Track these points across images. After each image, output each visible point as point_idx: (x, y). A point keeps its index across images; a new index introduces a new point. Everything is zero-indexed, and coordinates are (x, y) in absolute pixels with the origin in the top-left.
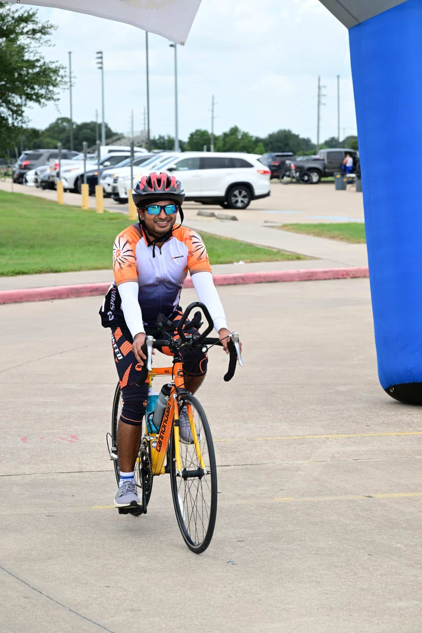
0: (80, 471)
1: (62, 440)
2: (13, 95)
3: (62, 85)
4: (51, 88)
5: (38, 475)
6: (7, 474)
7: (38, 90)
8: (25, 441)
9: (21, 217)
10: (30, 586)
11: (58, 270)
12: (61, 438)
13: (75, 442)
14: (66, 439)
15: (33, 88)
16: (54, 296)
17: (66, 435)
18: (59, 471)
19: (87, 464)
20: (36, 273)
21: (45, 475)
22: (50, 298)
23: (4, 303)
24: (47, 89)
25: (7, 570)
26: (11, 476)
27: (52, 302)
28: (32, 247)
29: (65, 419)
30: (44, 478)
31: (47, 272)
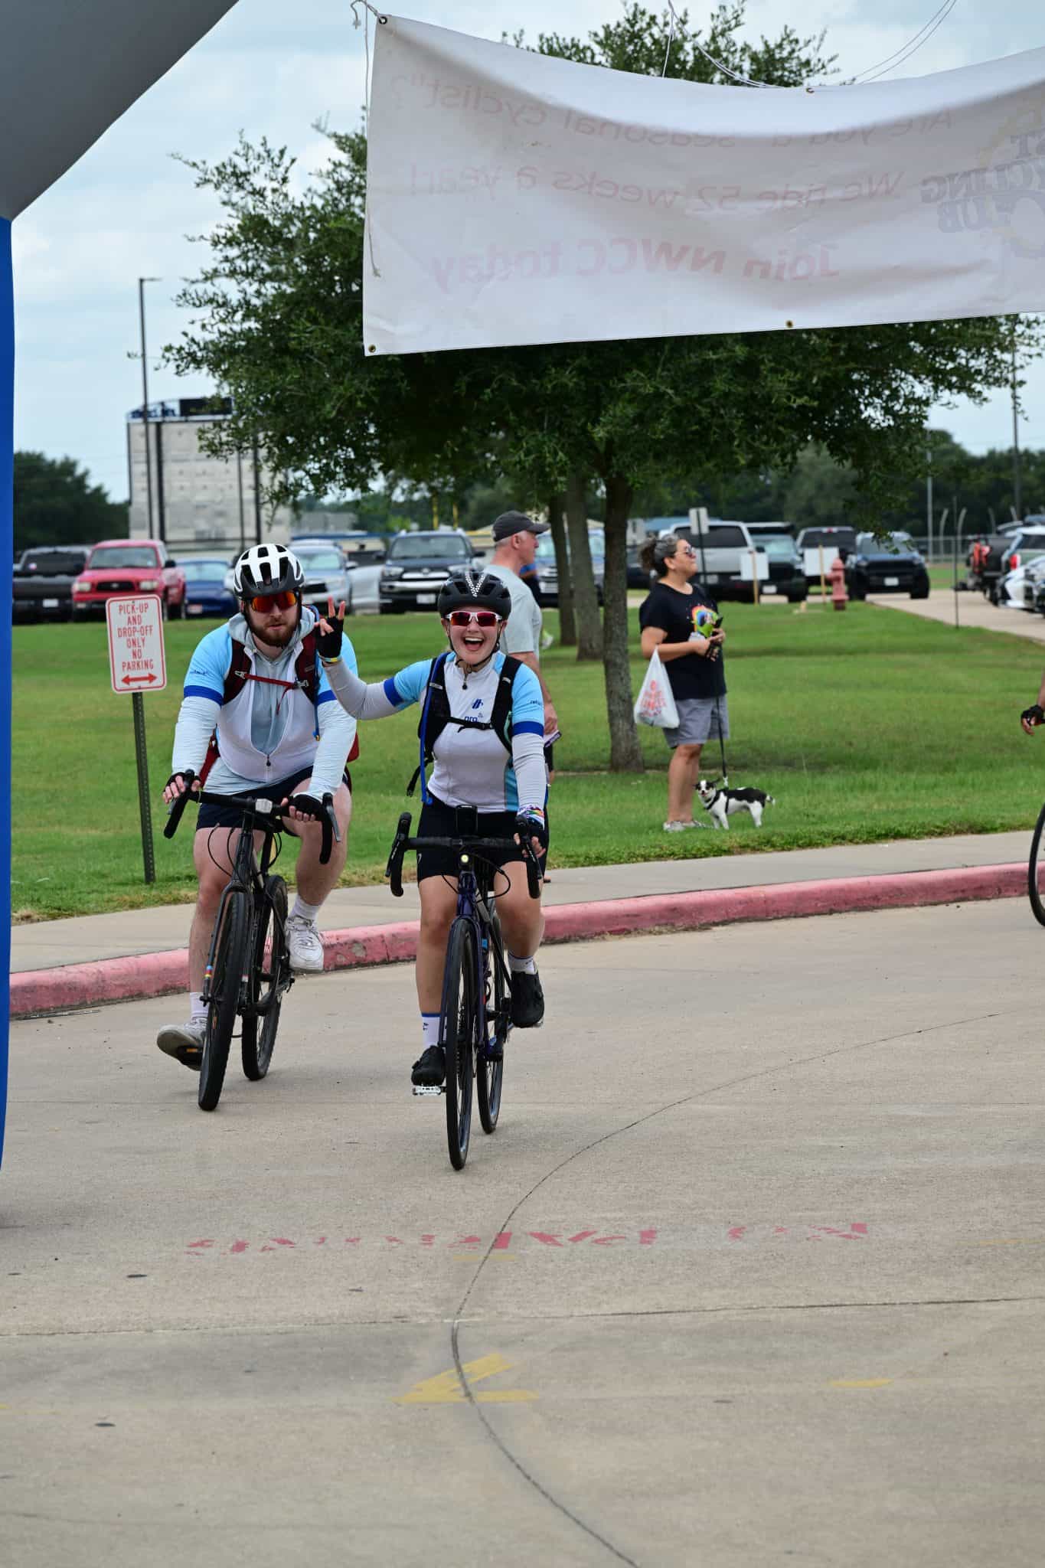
0: (838, 1303)
1: (830, 1231)
2: (903, 375)
3: (1022, 344)
4: (997, 353)
5: (731, 1312)
6: (660, 1310)
7: (967, 361)
8: (738, 1237)
9: (947, 691)
10: (611, 1548)
11: (989, 827)
12: (825, 1229)
13: (856, 1238)
14: (838, 1232)
15: (953, 357)
16: (963, 891)
17: (841, 1223)
18: (787, 1303)
19: (861, 1289)
20: (931, 834)
21: (749, 1311)
22: (950, 897)
23: (831, 912)
24: (991, 356)
25: (574, 1515)
26: (668, 1315)
27: (958, 907)
28: (947, 768)
29: (856, 1186)
30: (745, 1318)
31: (958, 832)
